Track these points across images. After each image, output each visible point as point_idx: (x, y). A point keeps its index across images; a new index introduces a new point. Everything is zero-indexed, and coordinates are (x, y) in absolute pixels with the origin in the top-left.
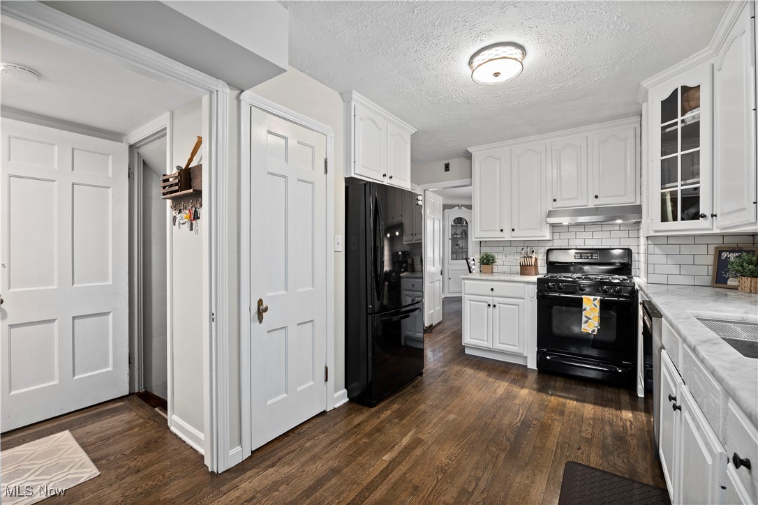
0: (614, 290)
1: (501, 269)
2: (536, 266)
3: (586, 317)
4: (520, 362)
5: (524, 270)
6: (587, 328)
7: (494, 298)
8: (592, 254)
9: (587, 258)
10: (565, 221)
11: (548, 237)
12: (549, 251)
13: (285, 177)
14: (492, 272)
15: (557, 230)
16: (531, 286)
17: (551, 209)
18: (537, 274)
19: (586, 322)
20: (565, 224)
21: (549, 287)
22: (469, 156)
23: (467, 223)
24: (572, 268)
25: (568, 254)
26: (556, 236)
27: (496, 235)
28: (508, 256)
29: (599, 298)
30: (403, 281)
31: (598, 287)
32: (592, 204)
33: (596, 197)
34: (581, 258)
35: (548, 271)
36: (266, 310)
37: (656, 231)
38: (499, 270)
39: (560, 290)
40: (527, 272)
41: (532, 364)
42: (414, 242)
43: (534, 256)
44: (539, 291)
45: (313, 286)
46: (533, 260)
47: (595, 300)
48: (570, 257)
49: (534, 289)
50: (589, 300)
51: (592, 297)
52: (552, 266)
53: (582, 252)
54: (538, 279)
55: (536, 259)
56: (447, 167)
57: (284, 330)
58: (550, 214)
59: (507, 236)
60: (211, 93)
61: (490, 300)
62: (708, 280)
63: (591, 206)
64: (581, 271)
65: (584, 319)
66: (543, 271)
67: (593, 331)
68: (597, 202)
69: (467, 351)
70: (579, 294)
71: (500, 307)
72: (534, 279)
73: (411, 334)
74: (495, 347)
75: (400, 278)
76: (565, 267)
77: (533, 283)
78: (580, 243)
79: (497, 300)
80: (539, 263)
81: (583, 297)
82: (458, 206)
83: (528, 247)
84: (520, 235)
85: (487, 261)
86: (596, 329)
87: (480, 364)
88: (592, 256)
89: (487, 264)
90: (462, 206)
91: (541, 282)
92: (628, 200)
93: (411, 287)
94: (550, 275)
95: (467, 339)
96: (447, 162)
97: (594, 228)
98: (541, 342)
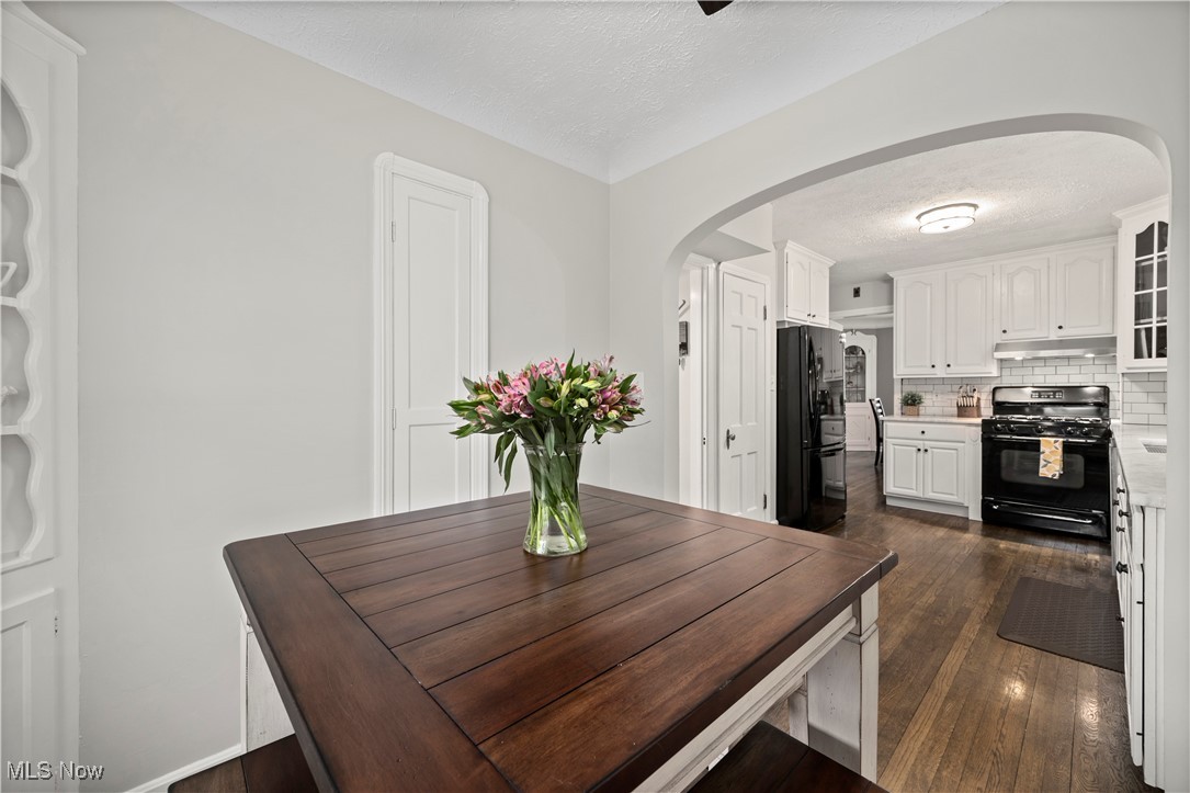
0: (1082, 432)
1: (930, 411)
2: (978, 407)
3: (1045, 460)
4: (960, 513)
5: (962, 411)
6: (1047, 473)
7: (926, 442)
8: (1055, 393)
9: (1049, 397)
10: (1018, 355)
11: (995, 373)
12: (995, 389)
13: (740, 327)
14: (918, 415)
15: (1005, 364)
16: (974, 428)
17: (999, 342)
18: (979, 416)
19: (1045, 466)
20: (1019, 358)
21: (997, 429)
22: (889, 281)
23: (863, 353)
24: (1027, 410)
25: (1022, 393)
26: (1006, 372)
27: (926, 372)
28: (940, 396)
29: (1061, 440)
30: (823, 423)
31: (1060, 429)
32: (1054, 335)
33: (1060, 327)
34: (1040, 397)
35: (995, 413)
36: (733, 439)
38: (928, 412)
39: (1012, 432)
40: (967, 413)
41: (975, 514)
42: (833, 380)
43: (976, 395)
44: (984, 432)
45: (756, 421)
46: (975, 400)
47: (1056, 442)
48: (1026, 396)
49: (979, 431)
50: (1049, 442)
51: (1053, 439)
52: (999, 407)
53: (1040, 391)
54: (983, 421)
55: (979, 399)
56: (857, 292)
57: (738, 458)
58: (998, 347)
59: (940, 372)
60: (703, 269)
61: (920, 444)
63: (1053, 337)
64: (1040, 412)
65: (1042, 463)
66: (987, 412)
67: (1054, 475)
68: (1062, 333)
69: (889, 502)
70: (1036, 436)
71: (933, 451)
72: (979, 421)
73: (830, 482)
74: (926, 496)
75: (820, 420)
76: (1019, 408)
77: (976, 425)
78: (1040, 381)
79: (929, 443)
80: (982, 404)
81: (1041, 438)
82: (852, 330)
83: (968, 385)
84: (958, 371)
85: (912, 401)
86: (1058, 474)
87: (908, 514)
88: (1054, 395)
89: (911, 405)
90: (857, 330)
91: (986, 423)
92: (1101, 331)
93: (831, 431)
94: (998, 416)
95: (890, 487)
96: (856, 286)
97: (1057, 362)
98: (986, 490)
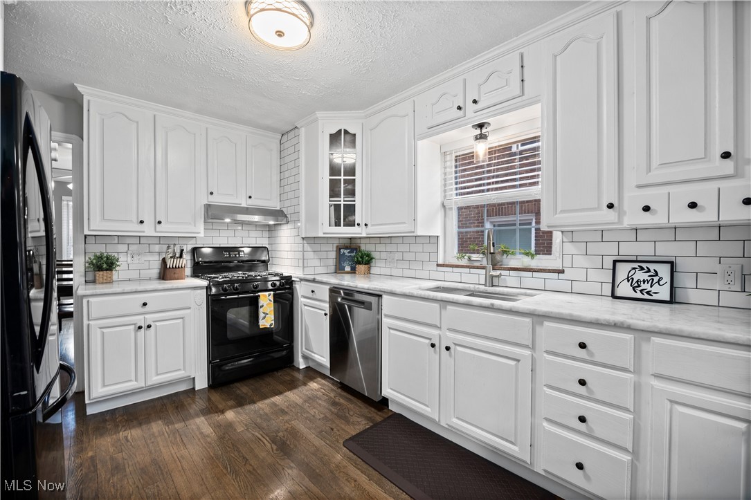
3: (264, 313)
4: (185, 387)
6: (266, 324)
7: (147, 316)
8: (239, 252)
9: (236, 256)
11: (202, 234)
12: (195, 250)
16: (199, 291)
19: (264, 318)
21: (224, 290)
28: (135, 257)
29: (272, 293)
32: (245, 203)
33: (250, 197)
34: (229, 257)
37: (324, 233)
38: (122, 278)
39: (236, 291)
40: (176, 276)
41: (201, 382)
47: (269, 295)
49: (204, 294)
50: (264, 296)
51: (267, 293)
52: (198, 267)
61: (142, 320)
62: (332, 269)
63: (244, 205)
65: (261, 316)
67: (271, 325)
68: (250, 202)
70: (256, 292)
71: (156, 326)
74: (150, 382)
77: (195, 287)
79: (150, 318)
81: (260, 294)
86: (273, 322)
88: (239, 254)
